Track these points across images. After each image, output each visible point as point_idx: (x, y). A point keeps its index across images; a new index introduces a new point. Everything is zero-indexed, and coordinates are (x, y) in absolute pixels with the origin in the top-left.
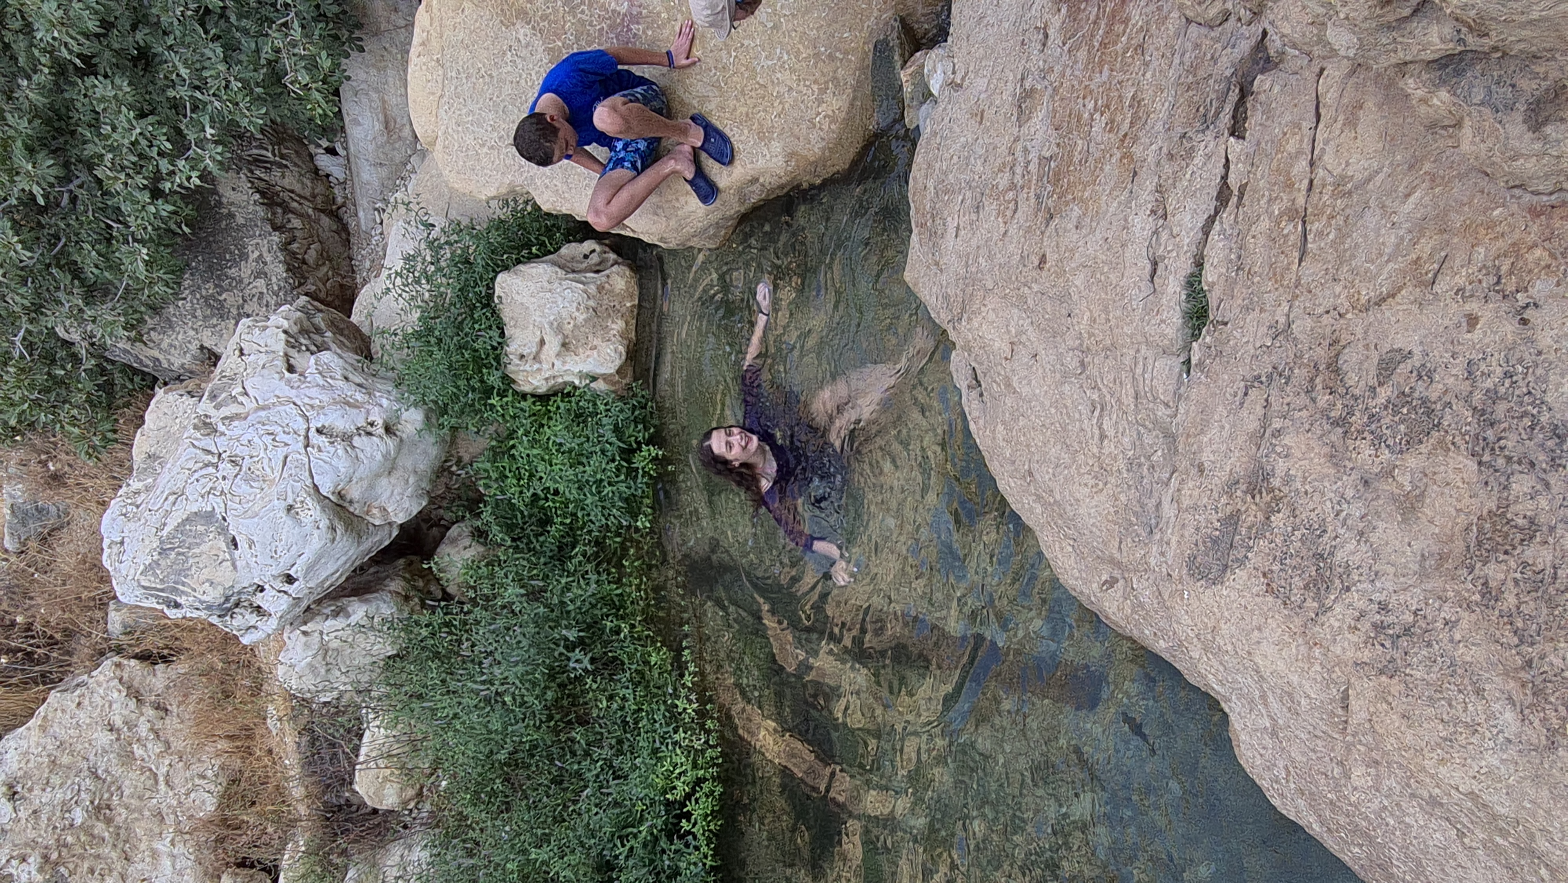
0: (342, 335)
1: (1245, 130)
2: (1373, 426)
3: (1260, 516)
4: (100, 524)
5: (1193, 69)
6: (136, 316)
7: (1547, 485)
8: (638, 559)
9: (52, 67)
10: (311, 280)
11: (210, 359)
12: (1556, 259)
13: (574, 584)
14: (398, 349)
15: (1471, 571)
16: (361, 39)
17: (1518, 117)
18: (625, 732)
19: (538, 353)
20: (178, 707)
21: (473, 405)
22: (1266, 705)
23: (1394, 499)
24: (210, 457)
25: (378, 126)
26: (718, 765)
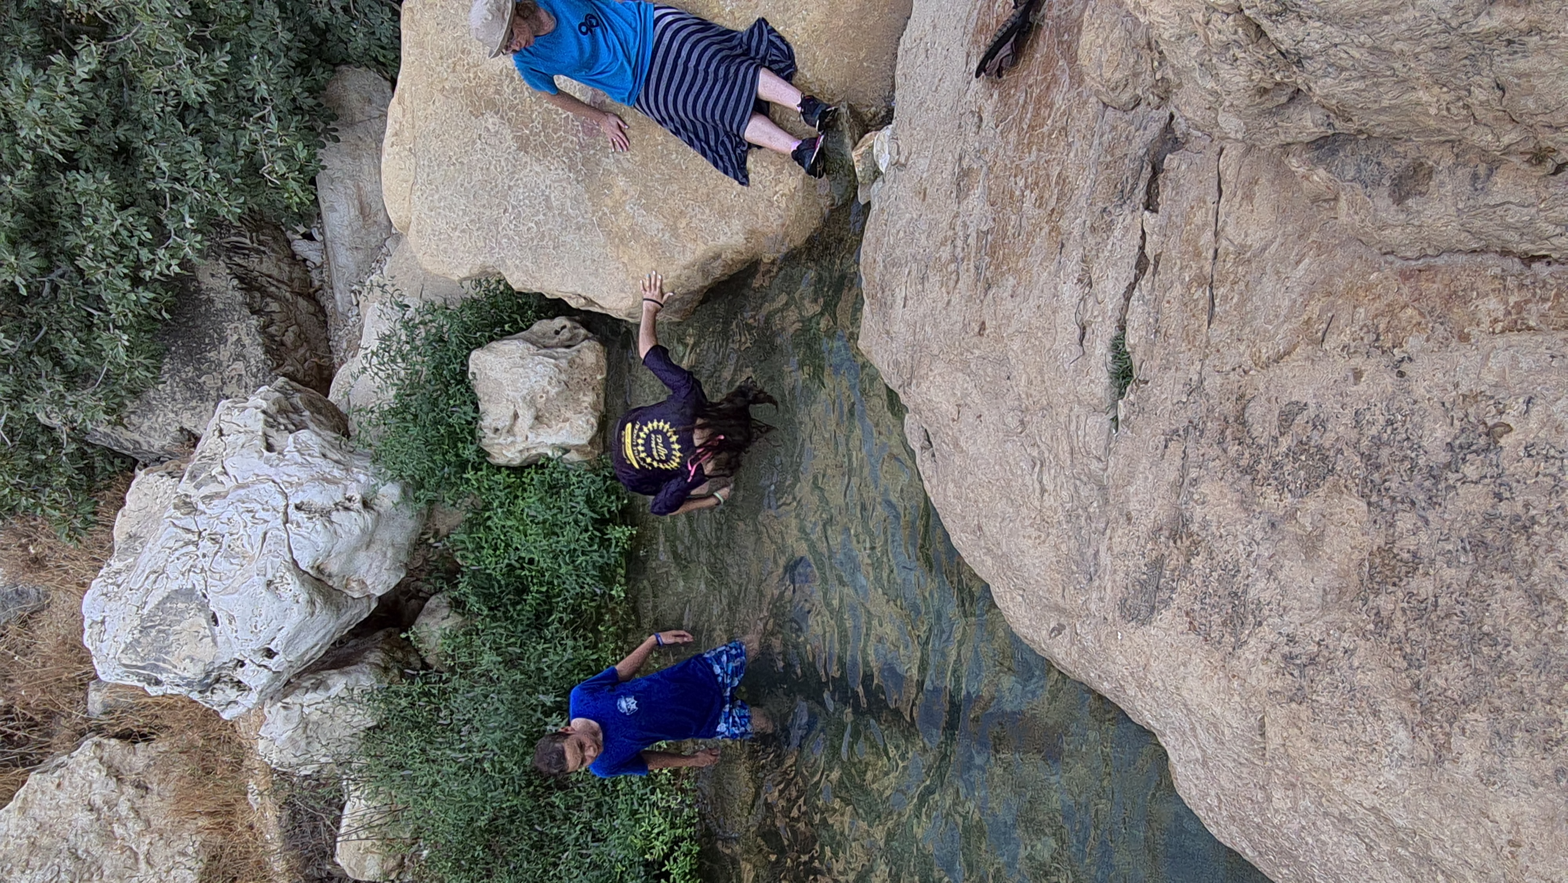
0: (320, 413)
1: (1158, 204)
2: (1277, 474)
3: (1182, 560)
4: (80, 606)
5: (1110, 149)
6: (117, 400)
7: (1427, 522)
8: (614, 624)
9: (35, 163)
10: (289, 361)
11: (189, 440)
12: (1424, 317)
13: (551, 650)
14: (375, 426)
15: (1365, 601)
16: (336, 130)
17: (1385, 191)
18: (604, 795)
19: (513, 425)
20: (159, 784)
21: (449, 478)
22: (1196, 736)
23: (1298, 539)
24: (190, 536)
25: (354, 212)
26: (694, 825)
